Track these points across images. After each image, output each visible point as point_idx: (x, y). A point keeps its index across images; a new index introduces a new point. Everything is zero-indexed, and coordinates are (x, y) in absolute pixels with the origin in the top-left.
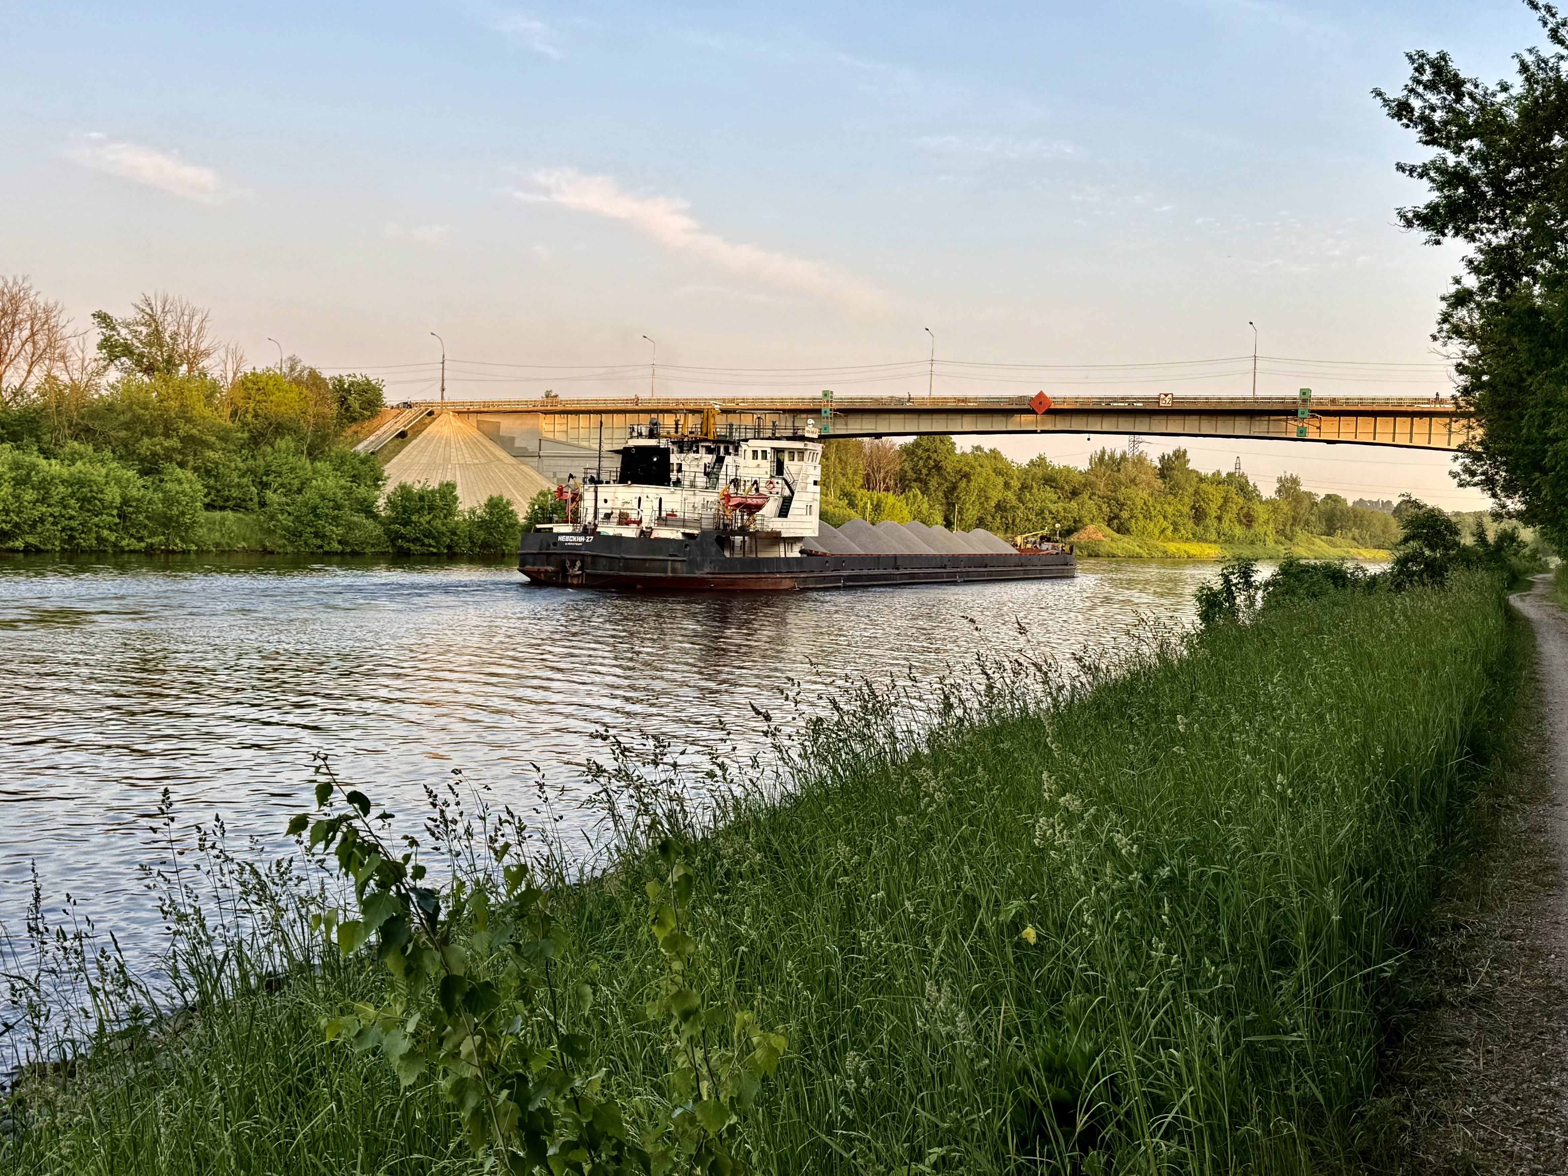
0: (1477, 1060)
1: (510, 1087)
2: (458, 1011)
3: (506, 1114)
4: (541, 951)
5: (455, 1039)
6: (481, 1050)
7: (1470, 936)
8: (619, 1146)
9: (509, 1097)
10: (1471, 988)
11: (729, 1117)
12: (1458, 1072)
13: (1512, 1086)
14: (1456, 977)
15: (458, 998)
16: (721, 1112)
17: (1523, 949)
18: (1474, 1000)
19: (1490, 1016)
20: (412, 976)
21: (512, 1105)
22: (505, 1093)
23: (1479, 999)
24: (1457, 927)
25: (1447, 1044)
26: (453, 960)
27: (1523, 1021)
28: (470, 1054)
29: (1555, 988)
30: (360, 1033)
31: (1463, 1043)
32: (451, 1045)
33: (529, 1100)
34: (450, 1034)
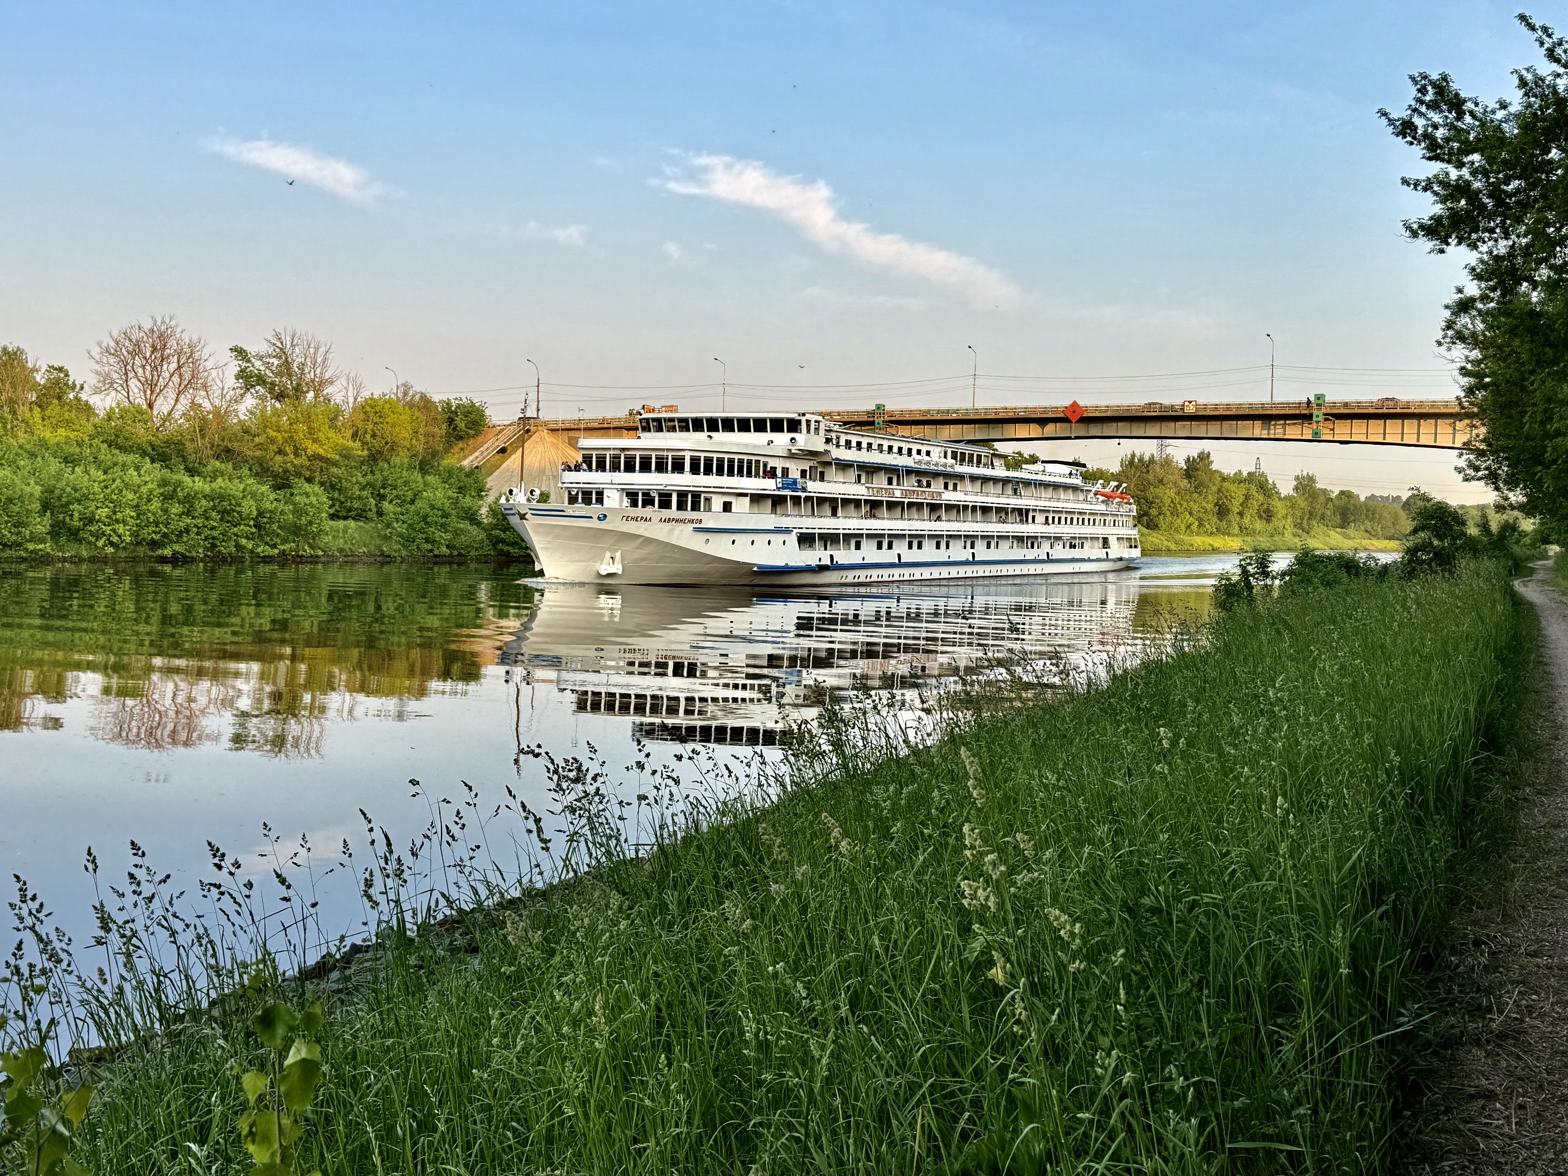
0: (1508, 1118)
7: (1493, 954)
10: (1497, 1022)
12: (1487, 1136)
13: (1551, 1156)
14: (1479, 1007)
18: (1502, 1036)
19: (1519, 1058)
23: (1507, 1036)
24: (1477, 943)
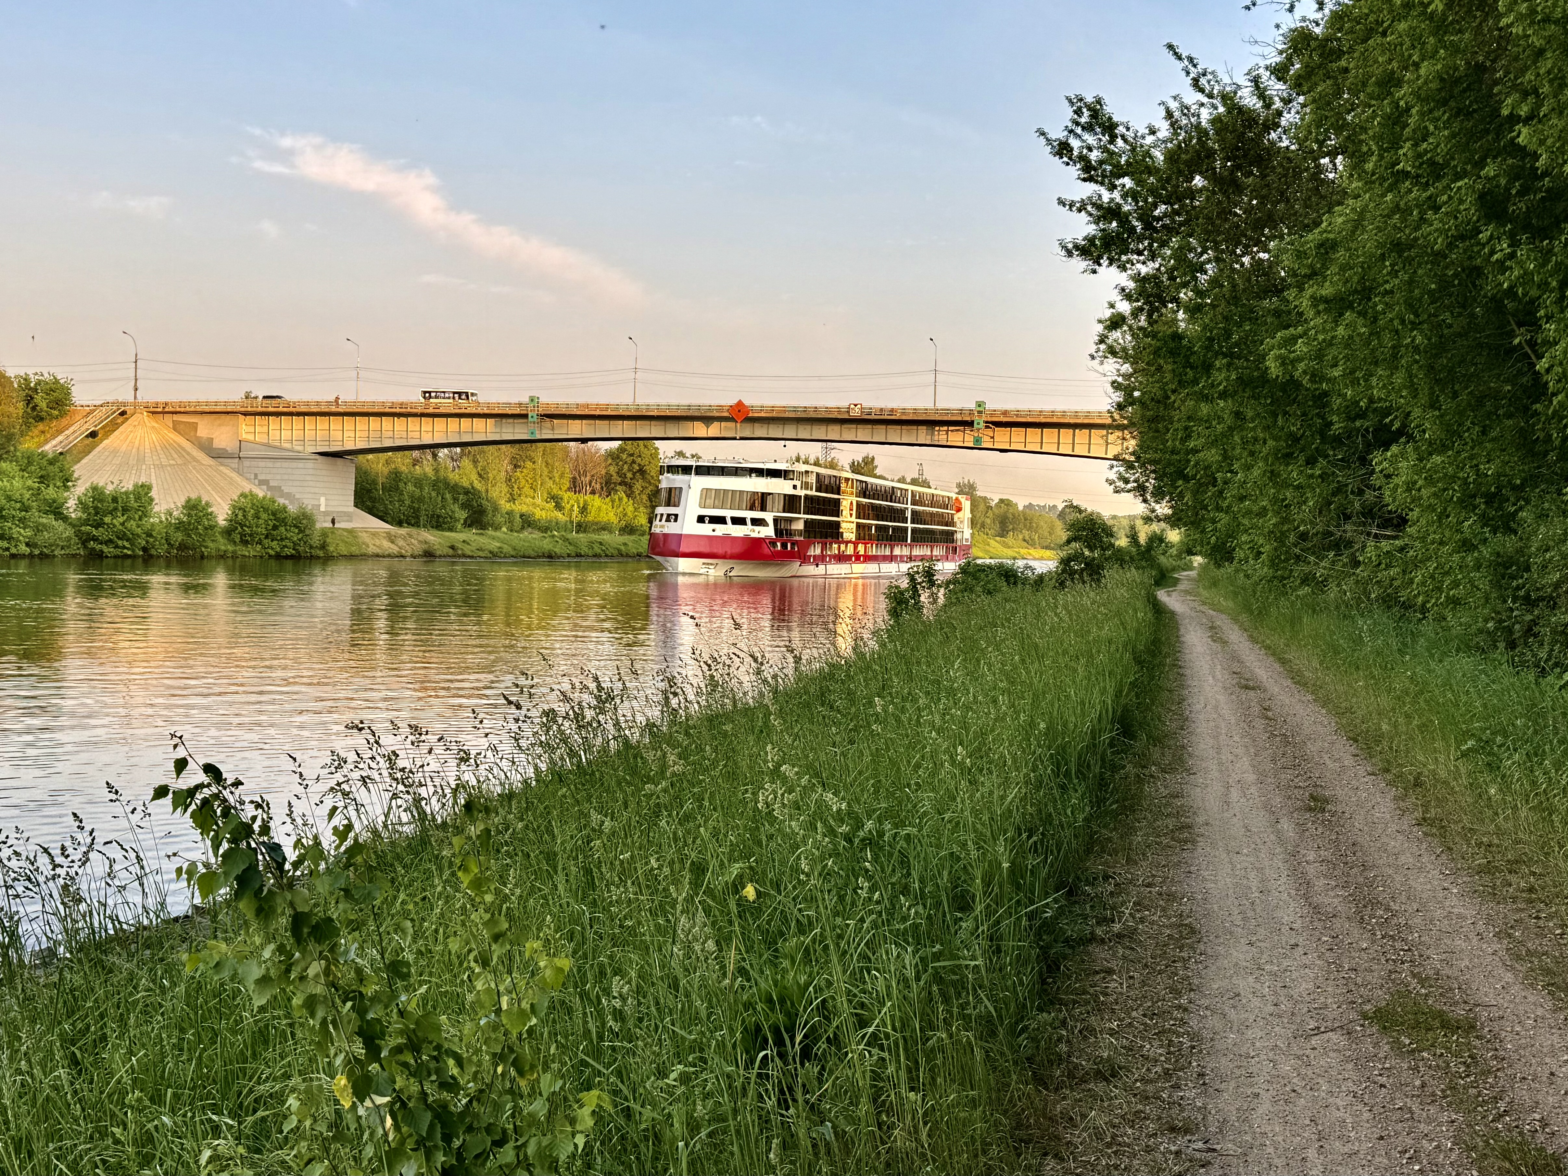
0: (1121, 984)
1: (353, 999)
2: (305, 941)
3: (349, 1022)
4: (369, 893)
5: (303, 964)
6: (327, 972)
7: (1117, 885)
8: (438, 1047)
9: (353, 1007)
10: (1117, 927)
11: (530, 1020)
12: (1106, 994)
13: (1149, 1004)
14: (1105, 918)
15: (306, 930)
16: (523, 1016)
17: (1161, 894)
18: (1120, 936)
19: (1132, 949)
20: (262, 915)
21: (354, 1015)
22: (349, 1004)
23: (1124, 936)
24: (1106, 877)
25: (1097, 973)
26: (298, 901)
27: (1159, 952)
28: (317, 975)
29: (1186, 925)
30: (218, 964)
31: (1110, 972)
32: (299, 970)
33: (366, 1011)
34: (298, 961)
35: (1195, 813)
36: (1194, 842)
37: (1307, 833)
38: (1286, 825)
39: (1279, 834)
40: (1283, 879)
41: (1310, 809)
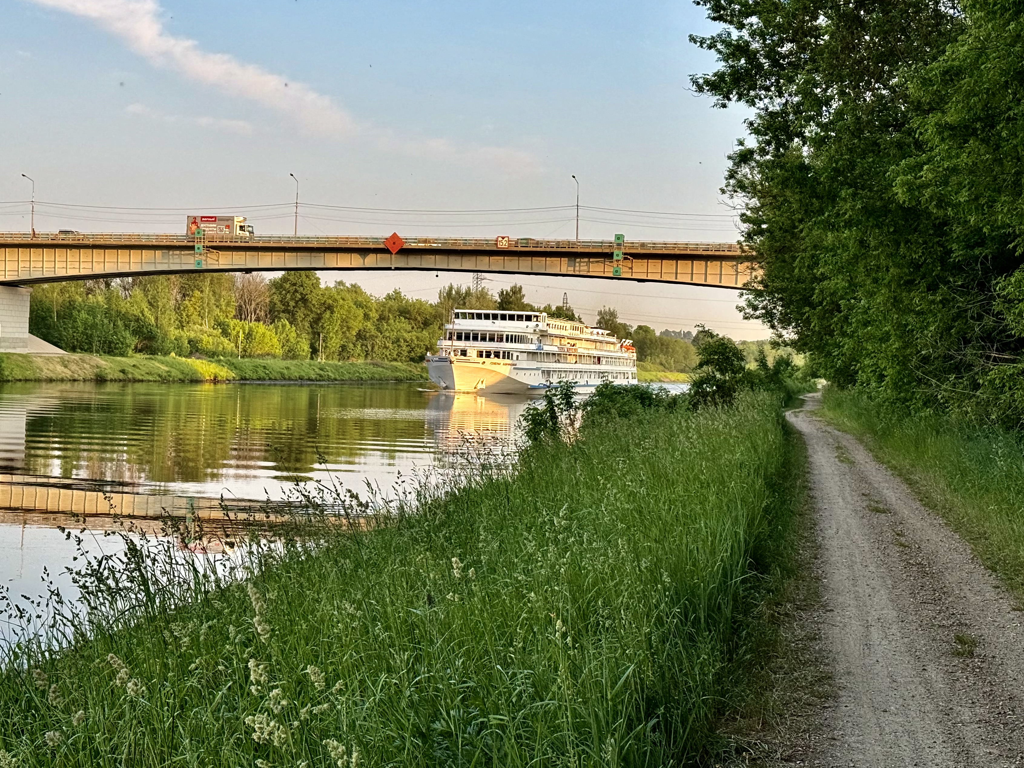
35: (834, 659)
36: (836, 697)
37: (958, 684)
38: (933, 673)
39: (927, 683)
40: (939, 748)
41: (959, 654)
